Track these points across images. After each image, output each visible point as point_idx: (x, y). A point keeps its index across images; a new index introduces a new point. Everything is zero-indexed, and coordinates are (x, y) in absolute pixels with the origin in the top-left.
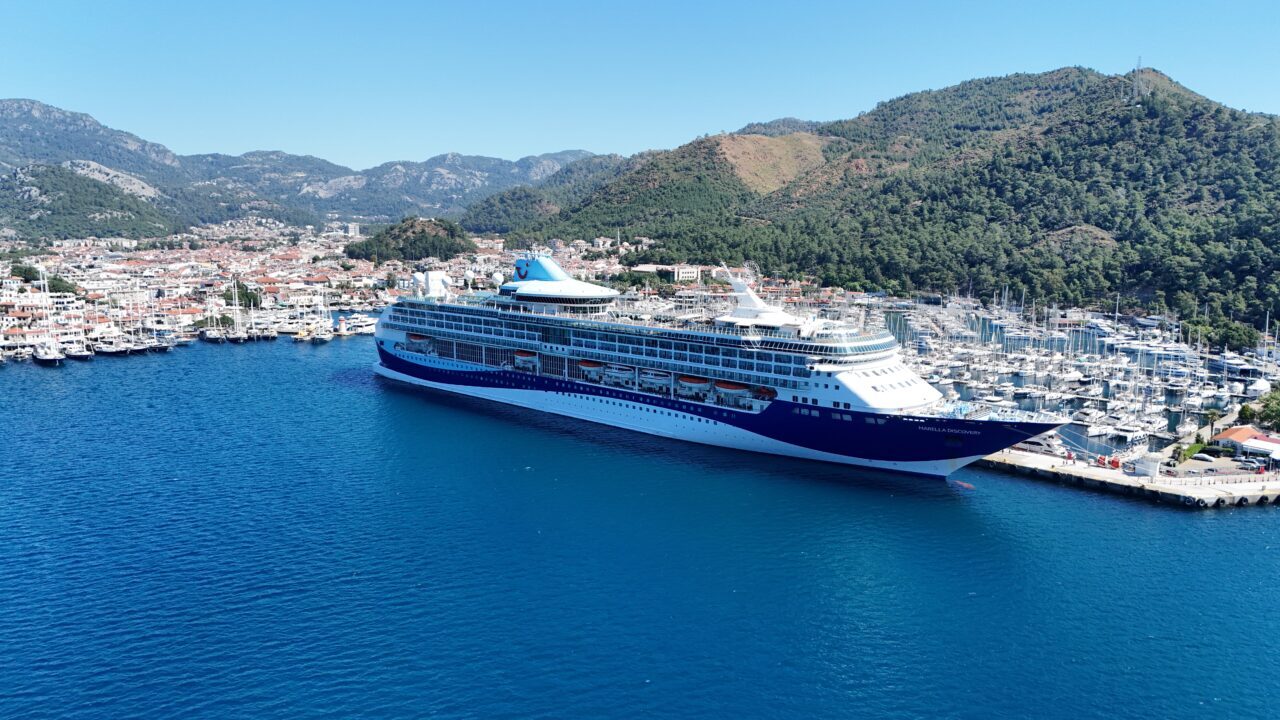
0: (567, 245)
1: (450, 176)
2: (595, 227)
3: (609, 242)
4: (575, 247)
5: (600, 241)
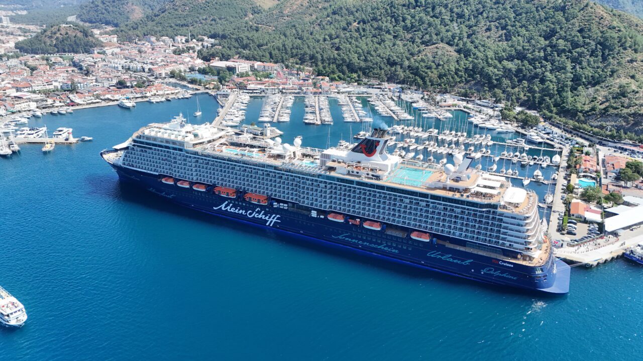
0: (158, 40)
2: (171, 27)
3: (184, 39)
4: (164, 41)
5: (178, 38)
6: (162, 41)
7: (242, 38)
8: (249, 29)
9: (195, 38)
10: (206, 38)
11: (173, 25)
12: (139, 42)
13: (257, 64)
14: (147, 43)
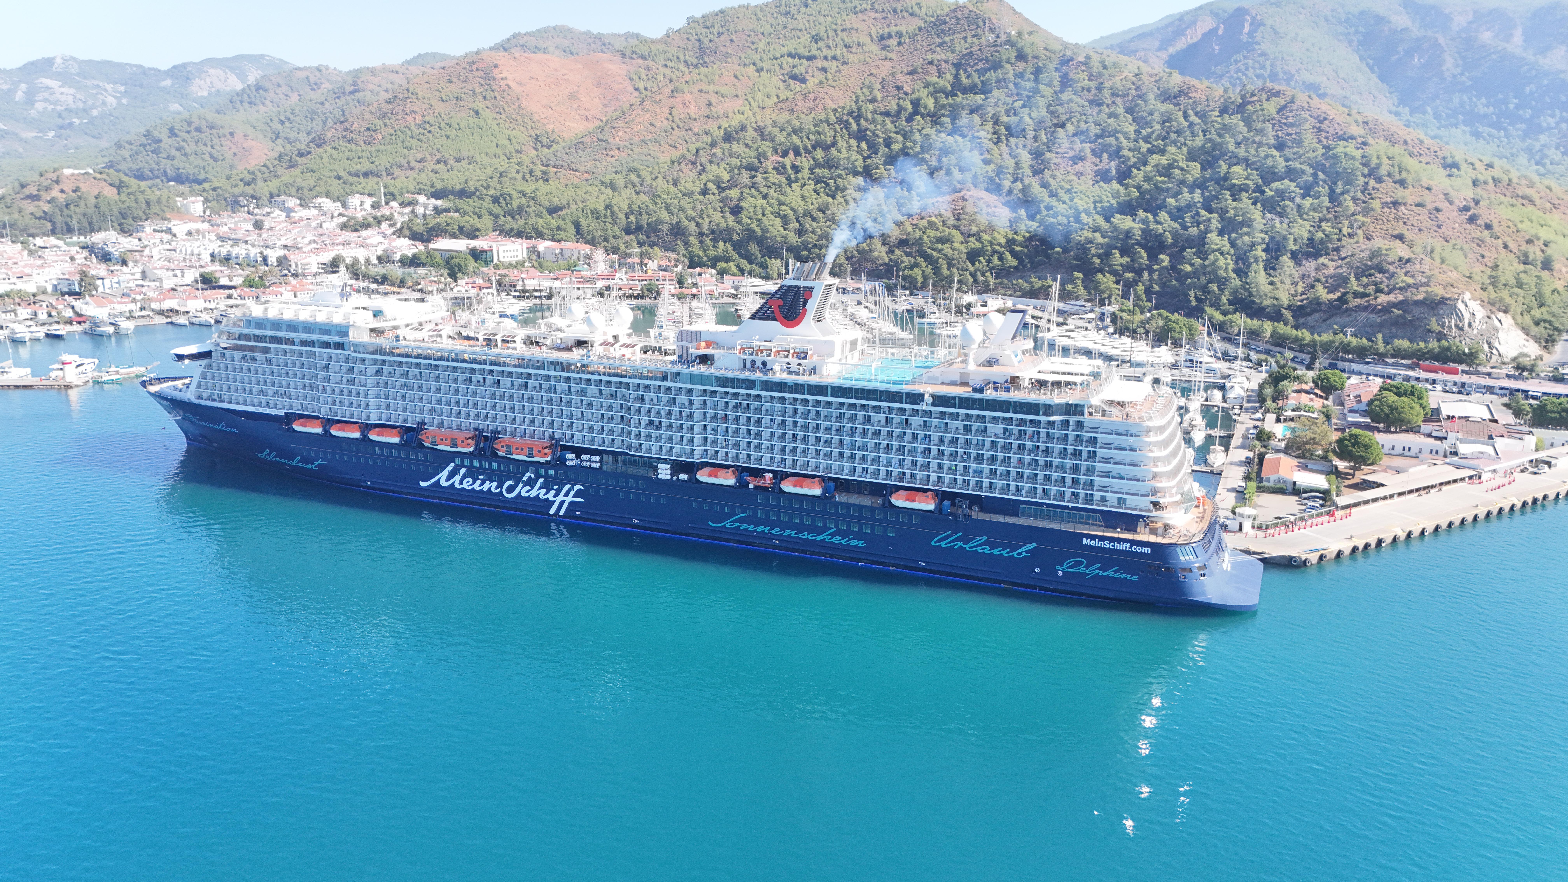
0: (304, 205)
1: (62, 90)
2: (339, 178)
3: (369, 201)
4: (319, 207)
5: (355, 201)
6: (315, 207)
7: (509, 195)
8: (528, 176)
9: (395, 199)
10: (422, 199)
11: (342, 173)
13: (543, 246)
14: (277, 212)
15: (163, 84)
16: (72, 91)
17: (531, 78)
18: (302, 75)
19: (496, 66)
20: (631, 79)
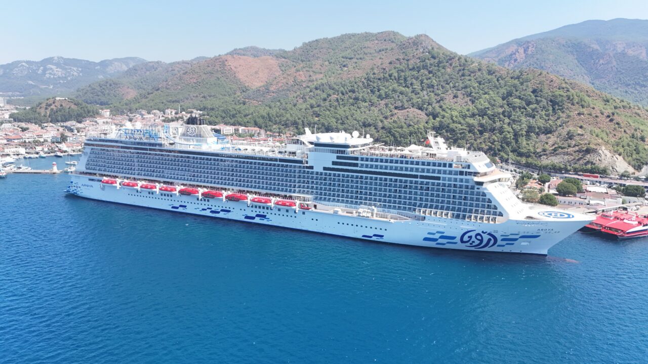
3: (174, 112)
5: (168, 111)
7: (229, 110)
8: (237, 103)
9: (184, 111)
10: (195, 111)
11: (164, 101)
12: (130, 115)
13: (241, 129)
14: (138, 115)
15: (96, 68)
16: (60, 70)
17: (240, 65)
18: (151, 64)
19: (226, 61)
20: (280, 67)
